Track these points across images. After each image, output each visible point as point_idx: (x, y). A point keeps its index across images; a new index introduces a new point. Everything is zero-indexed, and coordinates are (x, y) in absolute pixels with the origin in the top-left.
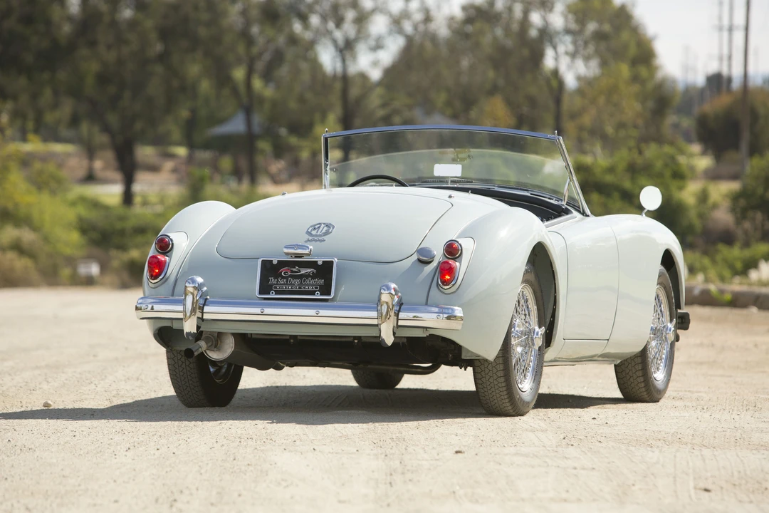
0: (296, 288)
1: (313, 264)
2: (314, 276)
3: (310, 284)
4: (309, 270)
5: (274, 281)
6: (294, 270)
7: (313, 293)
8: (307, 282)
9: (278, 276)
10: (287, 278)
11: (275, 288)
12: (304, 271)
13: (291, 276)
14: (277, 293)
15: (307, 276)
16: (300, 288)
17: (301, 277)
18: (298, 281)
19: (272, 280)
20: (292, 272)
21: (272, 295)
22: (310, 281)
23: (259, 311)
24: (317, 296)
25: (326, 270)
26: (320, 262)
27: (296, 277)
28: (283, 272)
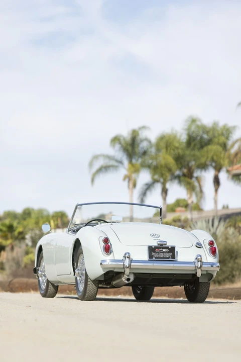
0: (162, 256)
1: (167, 248)
2: (168, 252)
3: (167, 255)
4: (166, 250)
7: (169, 258)
9: (155, 252)
10: (158, 253)
11: (155, 256)
12: (164, 250)
13: (160, 252)
14: (156, 258)
15: (166, 252)
16: (164, 256)
17: (164, 252)
18: (163, 254)
19: (153, 254)
20: (160, 250)
21: (154, 259)
22: (167, 254)
23: (151, 264)
24: (170, 259)
25: (172, 250)
26: (170, 247)
27: (162, 252)
28: (157, 250)
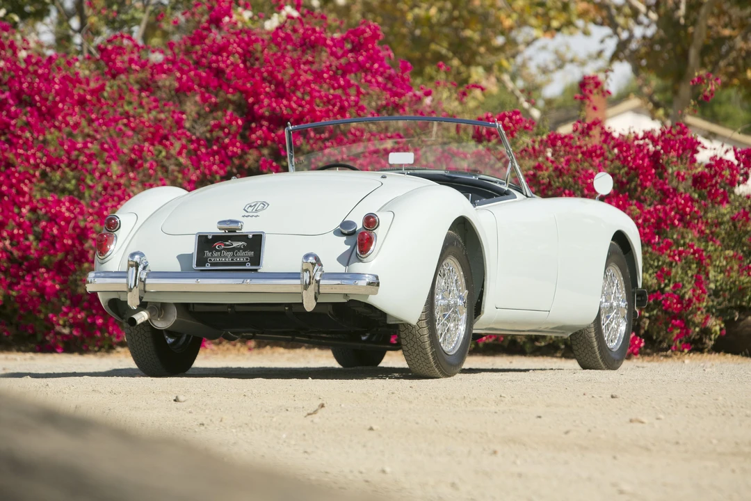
0: (229, 260)
1: (244, 238)
2: (245, 249)
3: (242, 256)
4: (240, 243)
5: (209, 254)
6: (227, 243)
7: (244, 264)
8: (239, 254)
9: (212, 249)
10: (220, 251)
11: (210, 260)
12: (236, 244)
13: (224, 249)
14: (213, 264)
15: (239, 249)
16: (232, 260)
17: (233, 250)
18: (230, 254)
19: (208, 253)
20: (225, 245)
21: (208, 267)
22: (241, 253)
23: (193, 281)
24: (248, 267)
25: (255, 243)
26: (250, 236)
27: (229, 250)
28: (217, 246)
